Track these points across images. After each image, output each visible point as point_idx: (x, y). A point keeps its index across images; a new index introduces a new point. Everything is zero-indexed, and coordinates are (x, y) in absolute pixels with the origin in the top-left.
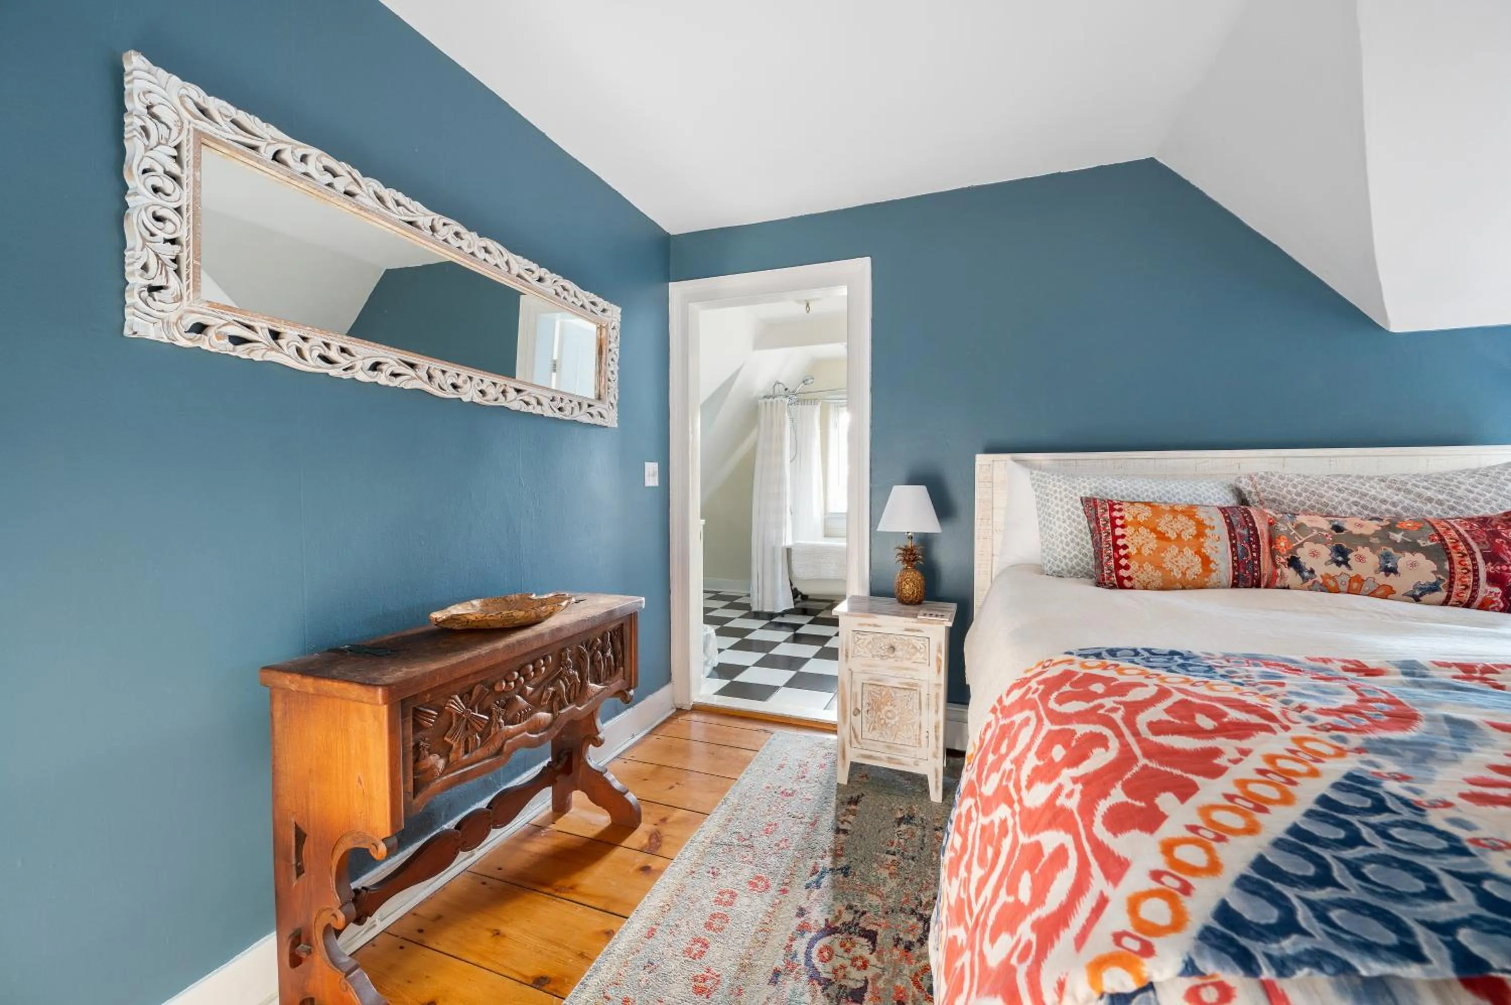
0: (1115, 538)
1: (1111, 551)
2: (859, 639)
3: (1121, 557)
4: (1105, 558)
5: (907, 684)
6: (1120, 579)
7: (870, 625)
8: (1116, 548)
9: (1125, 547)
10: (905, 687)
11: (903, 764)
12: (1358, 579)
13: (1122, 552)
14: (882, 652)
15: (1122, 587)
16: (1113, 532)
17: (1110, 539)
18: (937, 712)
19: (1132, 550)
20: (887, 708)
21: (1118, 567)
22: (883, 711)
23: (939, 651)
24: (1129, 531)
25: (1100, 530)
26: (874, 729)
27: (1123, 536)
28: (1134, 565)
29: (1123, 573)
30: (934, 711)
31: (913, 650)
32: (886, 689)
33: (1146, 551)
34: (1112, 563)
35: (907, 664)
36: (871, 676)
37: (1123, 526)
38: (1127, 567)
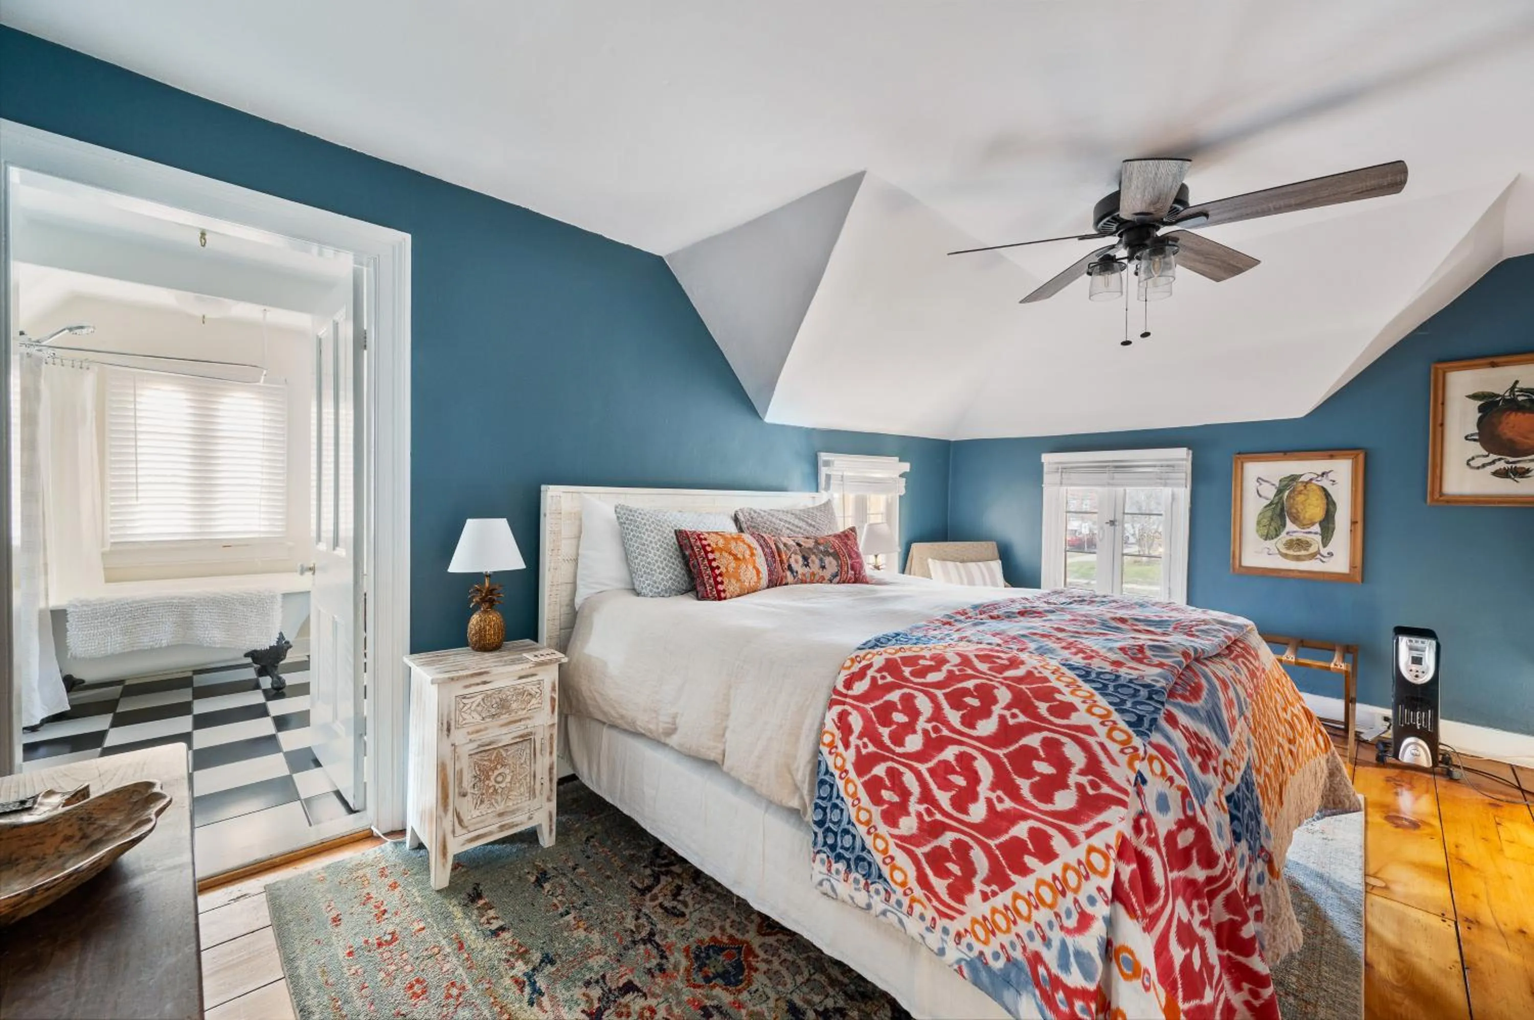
0: (710, 561)
1: (709, 571)
2: (465, 704)
3: (717, 576)
4: (706, 578)
5: (521, 736)
6: (719, 592)
7: (478, 684)
8: (713, 569)
9: (718, 568)
10: (518, 740)
11: (517, 825)
12: (813, 574)
13: (717, 572)
14: (493, 711)
15: (720, 599)
16: (707, 557)
17: (706, 562)
18: (551, 753)
19: (723, 569)
20: (496, 773)
21: (717, 583)
22: (492, 778)
23: (553, 689)
24: (717, 555)
25: (696, 556)
26: (482, 802)
27: (714, 560)
28: (726, 581)
29: (720, 587)
30: (548, 754)
31: (529, 697)
32: (496, 752)
33: (731, 570)
34: (712, 581)
35: (522, 714)
36: (479, 743)
37: (712, 552)
38: (722, 583)
